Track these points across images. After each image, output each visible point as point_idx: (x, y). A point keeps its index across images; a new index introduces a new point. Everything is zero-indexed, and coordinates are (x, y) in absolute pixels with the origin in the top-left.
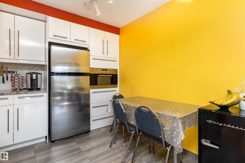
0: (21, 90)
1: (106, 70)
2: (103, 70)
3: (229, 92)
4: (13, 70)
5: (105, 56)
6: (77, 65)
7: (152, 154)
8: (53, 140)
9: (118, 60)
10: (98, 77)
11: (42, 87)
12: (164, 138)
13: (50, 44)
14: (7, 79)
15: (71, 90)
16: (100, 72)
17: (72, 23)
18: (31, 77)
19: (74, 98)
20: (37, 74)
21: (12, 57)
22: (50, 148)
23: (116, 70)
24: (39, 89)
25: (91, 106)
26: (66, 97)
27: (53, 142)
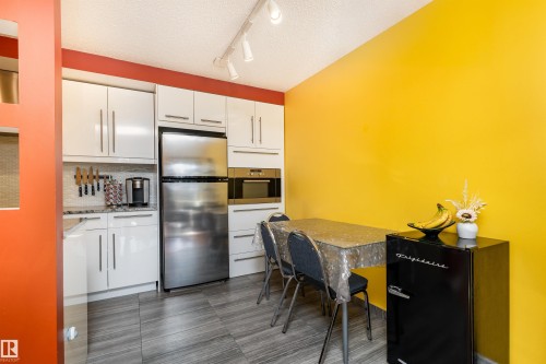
0: (119, 206)
1: (259, 170)
2: (252, 171)
3: (439, 206)
4: (107, 174)
5: (256, 146)
6: (210, 160)
7: (327, 317)
8: (166, 288)
9: (282, 153)
10: (244, 185)
11: (152, 202)
12: (328, 281)
13: (162, 130)
14: (98, 189)
15: (201, 208)
16: (247, 175)
17: (196, 92)
18: (134, 185)
19: (204, 223)
20: (142, 180)
21: (105, 153)
22: (162, 300)
23: (278, 171)
24: (145, 205)
25: (231, 235)
26: (192, 223)
27: (167, 291)
